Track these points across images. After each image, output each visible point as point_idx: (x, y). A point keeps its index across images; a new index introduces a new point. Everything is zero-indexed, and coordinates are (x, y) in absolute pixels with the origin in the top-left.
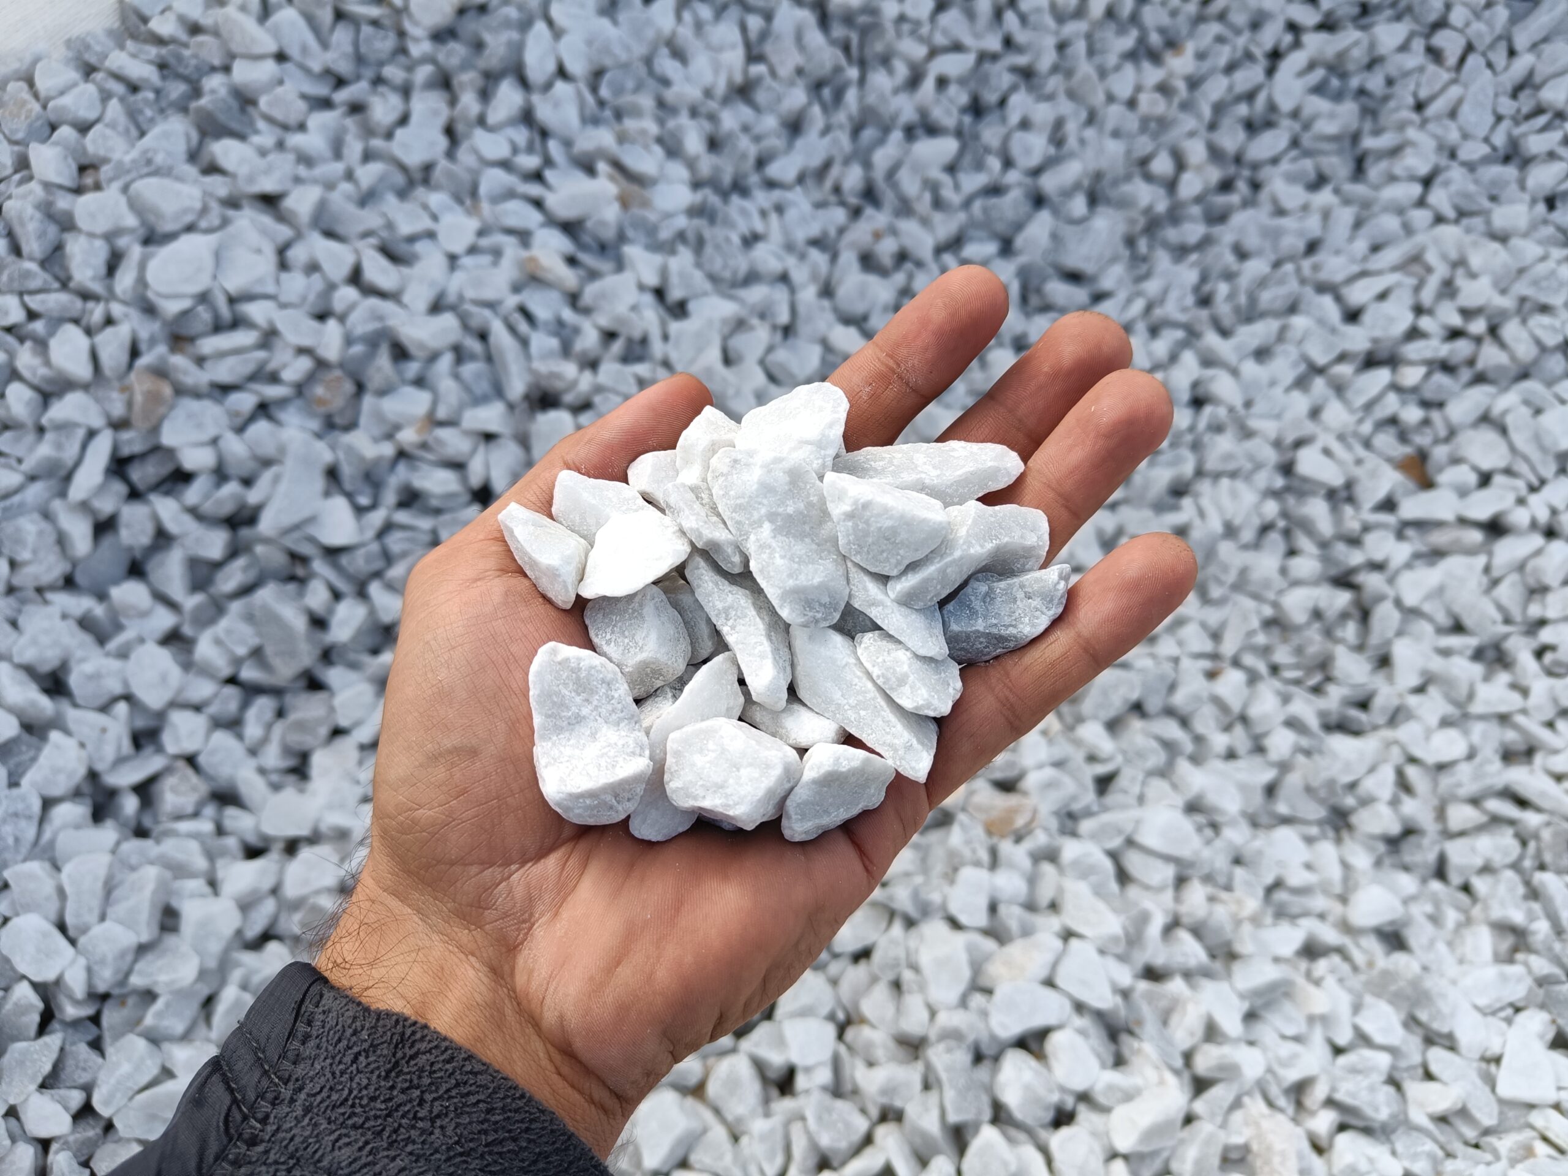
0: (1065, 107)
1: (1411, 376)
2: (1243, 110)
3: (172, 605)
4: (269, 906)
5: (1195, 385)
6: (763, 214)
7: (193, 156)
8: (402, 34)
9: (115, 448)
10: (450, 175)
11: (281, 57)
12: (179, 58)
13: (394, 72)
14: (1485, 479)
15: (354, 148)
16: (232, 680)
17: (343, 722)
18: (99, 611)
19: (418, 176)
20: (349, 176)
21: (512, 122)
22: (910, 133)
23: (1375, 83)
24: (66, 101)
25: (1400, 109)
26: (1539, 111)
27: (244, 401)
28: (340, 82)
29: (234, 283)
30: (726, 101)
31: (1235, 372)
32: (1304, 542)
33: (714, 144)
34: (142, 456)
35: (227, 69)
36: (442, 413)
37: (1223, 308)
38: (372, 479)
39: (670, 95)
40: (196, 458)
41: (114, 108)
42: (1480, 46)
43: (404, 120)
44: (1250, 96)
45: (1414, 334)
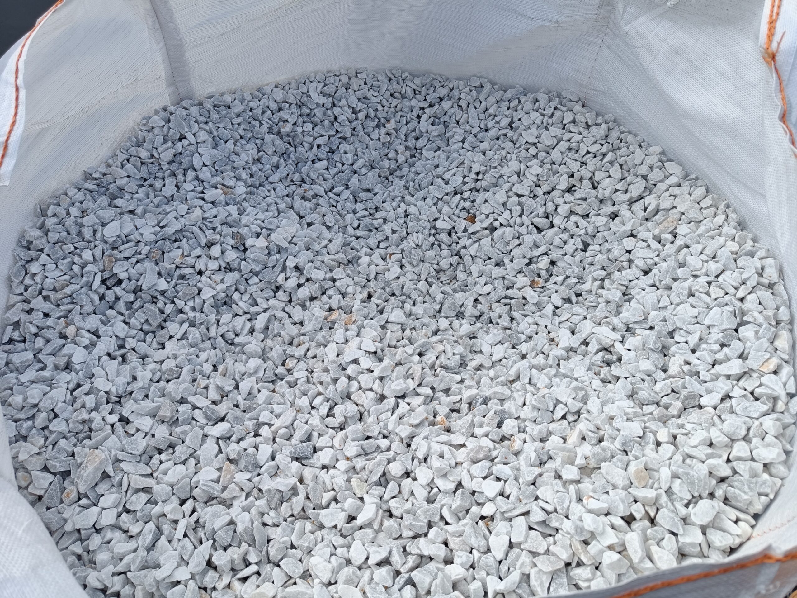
0: (357, 145)
1: (466, 195)
2: (413, 134)
3: (122, 314)
4: (159, 373)
5: (406, 211)
6: (269, 191)
7: (110, 205)
8: (160, 165)
9: (102, 277)
10: (179, 197)
11: (128, 177)
12: (102, 182)
13: (159, 175)
14: (487, 216)
15: (152, 195)
16: (141, 330)
17: (172, 334)
18: (104, 318)
19: (170, 199)
20: (152, 202)
21: (193, 180)
22: (313, 162)
23: (446, 118)
24: (76, 196)
25: (452, 124)
26: (490, 115)
27: (134, 260)
28: (145, 180)
29: (126, 232)
30: (253, 164)
31: (415, 205)
32: (443, 246)
33: (252, 176)
34: (109, 278)
35: (115, 182)
36: (185, 254)
37: (411, 189)
38: (170, 275)
39: (235, 165)
40: (123, 275)
41: (88, 197)
42: (471, 102)
43: (164, 186)
44: (414, 130)
45: (465, 183)
